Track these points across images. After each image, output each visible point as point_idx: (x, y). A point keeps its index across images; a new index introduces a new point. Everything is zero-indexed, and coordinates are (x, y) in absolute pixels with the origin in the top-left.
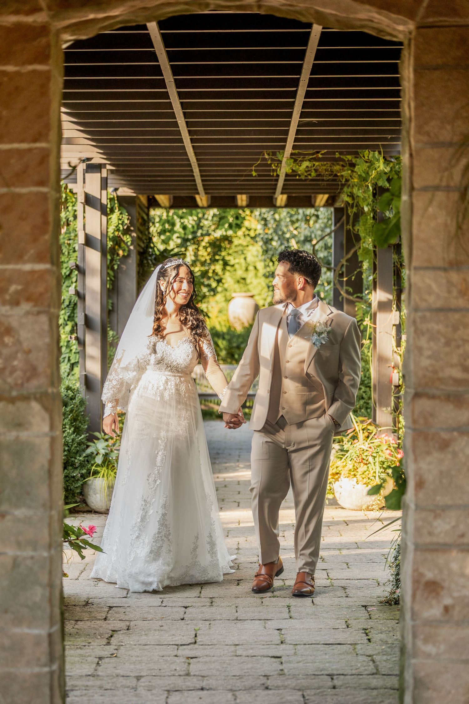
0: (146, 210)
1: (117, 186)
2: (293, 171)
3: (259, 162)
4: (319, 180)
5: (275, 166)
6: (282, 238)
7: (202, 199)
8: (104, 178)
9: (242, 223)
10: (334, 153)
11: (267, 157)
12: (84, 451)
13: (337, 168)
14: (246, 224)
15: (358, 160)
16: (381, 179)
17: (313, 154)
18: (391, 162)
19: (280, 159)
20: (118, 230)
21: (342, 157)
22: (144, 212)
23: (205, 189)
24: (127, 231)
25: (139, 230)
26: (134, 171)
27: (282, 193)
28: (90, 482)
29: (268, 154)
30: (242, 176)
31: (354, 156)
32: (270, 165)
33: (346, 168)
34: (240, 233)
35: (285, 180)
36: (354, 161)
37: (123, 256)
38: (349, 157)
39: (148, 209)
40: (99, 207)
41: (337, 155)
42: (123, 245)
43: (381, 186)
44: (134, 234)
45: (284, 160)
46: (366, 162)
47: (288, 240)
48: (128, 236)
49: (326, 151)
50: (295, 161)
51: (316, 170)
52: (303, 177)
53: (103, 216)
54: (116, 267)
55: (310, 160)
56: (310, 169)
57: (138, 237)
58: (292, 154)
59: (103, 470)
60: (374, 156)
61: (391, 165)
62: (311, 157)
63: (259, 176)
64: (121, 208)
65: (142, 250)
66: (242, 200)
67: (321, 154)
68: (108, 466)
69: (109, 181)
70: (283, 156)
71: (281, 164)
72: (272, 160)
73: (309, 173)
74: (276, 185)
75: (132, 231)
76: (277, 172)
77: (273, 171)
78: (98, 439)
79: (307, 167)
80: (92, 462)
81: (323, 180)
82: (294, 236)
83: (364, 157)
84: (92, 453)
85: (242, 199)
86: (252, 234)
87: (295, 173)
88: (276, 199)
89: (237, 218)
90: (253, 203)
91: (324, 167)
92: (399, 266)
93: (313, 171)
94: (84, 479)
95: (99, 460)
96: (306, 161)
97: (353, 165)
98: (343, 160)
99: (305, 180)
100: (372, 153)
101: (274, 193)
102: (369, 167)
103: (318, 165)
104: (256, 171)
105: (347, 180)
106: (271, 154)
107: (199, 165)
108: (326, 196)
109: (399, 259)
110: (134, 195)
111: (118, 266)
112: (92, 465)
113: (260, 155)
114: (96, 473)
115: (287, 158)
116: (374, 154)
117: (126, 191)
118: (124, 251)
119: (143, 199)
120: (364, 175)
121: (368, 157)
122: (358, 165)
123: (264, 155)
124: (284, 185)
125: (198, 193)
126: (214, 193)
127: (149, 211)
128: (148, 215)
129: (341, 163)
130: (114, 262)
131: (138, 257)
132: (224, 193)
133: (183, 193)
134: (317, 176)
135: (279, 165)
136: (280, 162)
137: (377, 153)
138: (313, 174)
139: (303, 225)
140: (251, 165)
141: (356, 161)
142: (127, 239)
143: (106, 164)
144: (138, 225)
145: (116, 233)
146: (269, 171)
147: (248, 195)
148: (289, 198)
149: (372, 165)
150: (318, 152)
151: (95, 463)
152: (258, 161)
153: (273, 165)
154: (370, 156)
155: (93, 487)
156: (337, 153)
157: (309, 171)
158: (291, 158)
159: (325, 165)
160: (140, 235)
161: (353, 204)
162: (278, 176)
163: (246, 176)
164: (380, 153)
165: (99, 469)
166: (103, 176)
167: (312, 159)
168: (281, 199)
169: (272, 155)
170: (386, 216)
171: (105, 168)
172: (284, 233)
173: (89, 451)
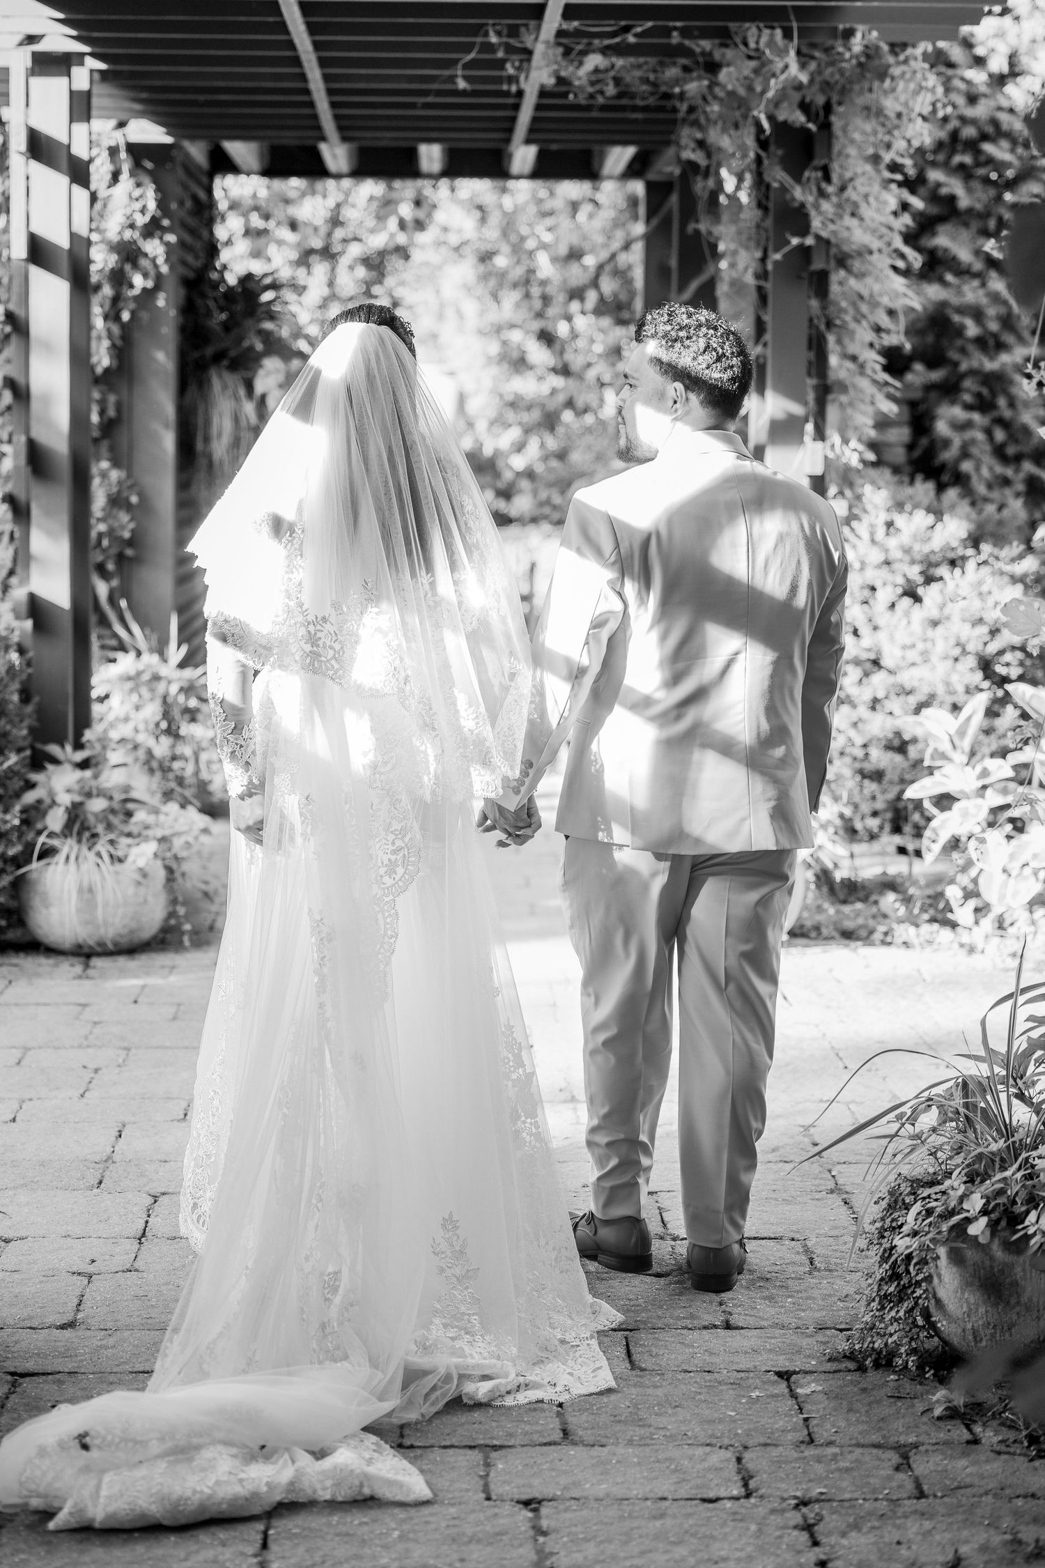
0: (205, 180)
1: (123, 117)
2: (561, 81)
3: (472, 55)
4: (623, 108)
5: (513, 66)
6: (518, 249)
7: (335, 154)
8: (80, 93)
9: (429, 215)
10: (667, 32)
11: (494, 39)
12: (18, 795)
13: (672, 72)
14: (440, 217)
15: (729, 53)
16: (785, 104)
17: (613, 35)
18: (813, 58)
19: (529, 45)
20: (132, 226)
21: (687, 42)
22: (199, 183)
23: (341, 128)
24: (152, 228)
25: (184, 225)
26: (160, 75)
27: (528, 141)
28: (34, 876)
29: (499, 34)
30: (426, 93)
31: (717, 41)
32: (501, 64)
33: (695, 74)
34: (423, 238)
35: (538, 107)
36: (717, 56)
37: (144, 290)
38: (706, 44)
39: (211, 176)
40: (64, 163)
41: (676, 38)
42: (144, 262)
43: (785, 123)
44: (171, 238)
45: (539, 49)
46: (750, 58)
47: (531, 254)
48: (156, 242)
49: (650, 24)
50: (567, 52)
51: (617, 81)
52: (582, 100)
53: (75, 188)
54: (126, 316)
55: (605, 51)
56: (601, 76)
57: (182, 243)
58: (560, 33)
59: (67, 847)
60: (771, 43)
61: (813, 66)
62: (607, 42)
63: (474, 93)
64: (139, 171)
65: (191, 275)
66: (430, 159)
67: (636, 35)
68: (79, 834)
69: (95, 101)
70: (536, 39)
71: (529, 60)
72: (510, 49)
73: (598, 87)
74: (513, 120)
75: (165, 230)
76: (518, 82)
77: (512, 79)
78: (55, 761)
79: (596, 70)
80: (39, 826)
81: (635, 109)
82: (544, 246)
83: (746, 44)
84: (39, 802)
85: (431, 155)
86: (454, 239)
87: (563, 89)
88: (510, 156)
89: (417, 203)
90: (457, 166)
91: (638, 73)
92: (823, 327)
93: (611, 84)
94: (19, 867)
95: (55, 820)
96: (594, 51)
97: (712, 67)
98: (689, 53)
99: (588, 108)
100: (767, 32)
101: (508, 141)
102: (756, 71)
103: (623, 67)
104: (466, 78)
105: (692, 109)
106: (505, 32)
107: (323, 62)
108: (629, 152)
109: (824, 308)
110: (169, 140)
111: (133, 313)
112: (39, 833)
113: (476, 35)
114: (48, 853)
115: (547, 42)
116: (772, 36)
117: (149, 132)
118: (145, 276)
119: (197, 152)
120: (742, 92)
121: (757, 43)
122: (728, 65)
123: (486, 34)
124: (535, 120)
125: (323, 138)
126: (364, 138)
127: (211, 181)
128: (209, 191)
129: (684, 61)
130: (121, 304)
131: (182, 292)
132: (386, 139)
133: (290, 138)
134: (620, 95)
135: (525, 65)
136: (529, 53)
137: (779, 33)
138: (611, 90)
139: (565, 222)
140: (453, 63)
141: (723, 55)
142: (154, 248)
143: (82, 55)
144: (182, 214)
145: (128, 235)
146: (499, 80)
147: (447, 146)
148: (541, 156)
149: (763, 65)
150: (626, 29)
151: (45, 828)
152: (469, 52)
153: (508, 66)
154: (764, 40)
155: (40, 888)
156: (675, 34)
157: (598, 81)
158: (559, 44)
159: (639, 66)
160: (188, 239)
161: (708, 167)
162: (520, 94)
163: (439, 93)
164: (788, 35)
165: (55, 842)
166: (75, 87)
167: (608, 47)
168: (523, 156)
169: (509, 36)
170: (793, 199)
171: (82, 64)
172: (523, 239)
173: (30, 797)
